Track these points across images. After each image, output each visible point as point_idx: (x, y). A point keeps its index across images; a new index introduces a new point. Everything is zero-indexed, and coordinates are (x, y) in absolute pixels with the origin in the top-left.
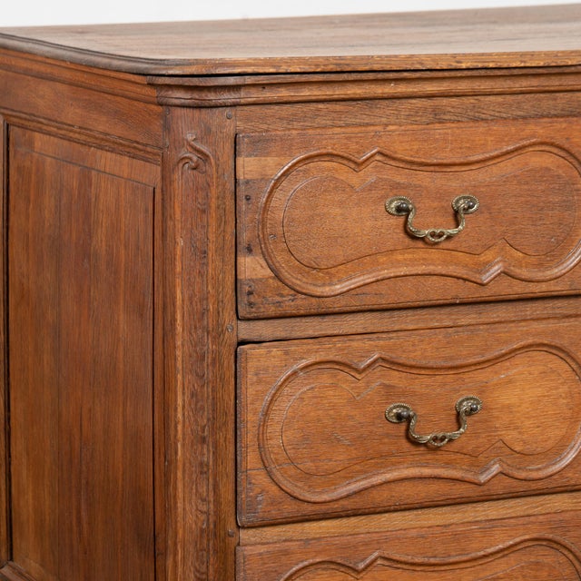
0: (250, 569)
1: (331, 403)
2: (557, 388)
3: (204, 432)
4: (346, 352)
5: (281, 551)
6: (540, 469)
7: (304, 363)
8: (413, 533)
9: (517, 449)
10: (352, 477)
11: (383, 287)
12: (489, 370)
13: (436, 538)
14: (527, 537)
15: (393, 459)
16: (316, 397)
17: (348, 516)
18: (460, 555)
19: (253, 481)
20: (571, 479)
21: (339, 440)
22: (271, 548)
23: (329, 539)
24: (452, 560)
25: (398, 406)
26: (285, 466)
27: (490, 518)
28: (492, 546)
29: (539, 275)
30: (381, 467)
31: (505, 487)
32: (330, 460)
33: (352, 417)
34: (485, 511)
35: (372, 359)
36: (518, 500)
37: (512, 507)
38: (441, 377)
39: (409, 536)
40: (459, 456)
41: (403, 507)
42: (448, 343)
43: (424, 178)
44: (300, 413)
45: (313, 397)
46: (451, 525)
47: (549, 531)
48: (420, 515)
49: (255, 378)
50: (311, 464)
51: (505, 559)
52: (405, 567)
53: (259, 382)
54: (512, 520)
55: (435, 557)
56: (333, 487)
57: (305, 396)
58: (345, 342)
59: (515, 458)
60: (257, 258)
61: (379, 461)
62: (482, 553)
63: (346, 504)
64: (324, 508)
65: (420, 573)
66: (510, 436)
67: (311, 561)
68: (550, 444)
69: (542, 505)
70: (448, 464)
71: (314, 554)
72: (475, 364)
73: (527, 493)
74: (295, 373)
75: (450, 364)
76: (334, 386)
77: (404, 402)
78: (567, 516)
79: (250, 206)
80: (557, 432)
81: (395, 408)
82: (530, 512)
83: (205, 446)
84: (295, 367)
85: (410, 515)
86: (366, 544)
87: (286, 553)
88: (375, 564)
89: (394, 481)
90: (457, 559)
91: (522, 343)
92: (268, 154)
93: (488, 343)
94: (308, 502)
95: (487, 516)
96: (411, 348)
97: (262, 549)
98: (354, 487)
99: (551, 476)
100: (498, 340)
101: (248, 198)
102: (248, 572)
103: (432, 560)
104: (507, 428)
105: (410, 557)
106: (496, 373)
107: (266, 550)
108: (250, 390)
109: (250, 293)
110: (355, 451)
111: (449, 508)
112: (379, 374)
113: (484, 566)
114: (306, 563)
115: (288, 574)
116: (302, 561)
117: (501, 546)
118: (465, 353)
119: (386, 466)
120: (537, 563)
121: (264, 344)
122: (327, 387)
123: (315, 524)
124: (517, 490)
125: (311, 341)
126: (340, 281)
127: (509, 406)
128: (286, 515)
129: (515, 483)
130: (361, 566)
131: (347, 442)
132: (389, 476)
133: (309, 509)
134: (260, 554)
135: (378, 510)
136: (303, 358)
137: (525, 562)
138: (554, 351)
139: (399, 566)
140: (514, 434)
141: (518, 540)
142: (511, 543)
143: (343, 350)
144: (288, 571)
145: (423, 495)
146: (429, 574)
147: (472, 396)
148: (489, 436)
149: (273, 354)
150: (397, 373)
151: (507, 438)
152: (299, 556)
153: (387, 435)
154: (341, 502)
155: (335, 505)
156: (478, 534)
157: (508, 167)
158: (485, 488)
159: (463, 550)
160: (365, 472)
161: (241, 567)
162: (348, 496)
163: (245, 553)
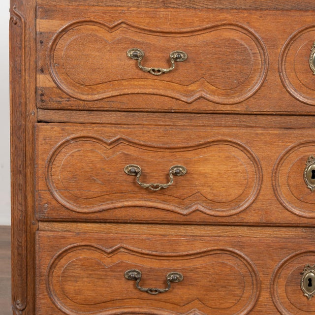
0: (42, 244)
1: (90, 160)
2: (237, 167)
3: (20, 167)
4: (100, 133)
5: (61, 236)
6: (224, 211)
7: (73, 136)
8: (144, 237)
9: (210, 198)
10: (104, 202)
11: (124, 99)
12: (193, 152)
13: (157, 241)
14: (216, 248)
15: (130, 195)
16: (82, 156)
17: (101, 222)
18: (172, 252)
19: (42, 196)
20: (245, 219)
21: (95, 181)
22: (55, 234)
23: (91, 234)
24: (166, 254)
25: (132, 166)
26: (62, 191)
27: (195, 234)
28: (193, 250)
29: (226, 101)
30: (122, 198)
31: (200, 219)
32: (90, 191)
33: (104, 169)
34: (192, 230)
35: (116, 138)
36: (214, 227)
37: (210, 230)
38: (162, 153)
39: (140, 238)
40: (172, 198)
41: (135, 221)
42: (165, 134)
43: (152, 39)
44: (71, 163)
45: (80, 156)
46: (169, 235)
47: (231, 246)
48: (150, 227)
49: (43, 141)
50: (78, 192)
51: (203, 258)
52: (137, 254)
53: (46, 143)
54: (208, 238)
55: (156, 251)
56: (92, 206)
57: (74, 154)
58: (100, 127)
59: (208, 203)
60: (46, 76)
61: (121, 195)
62: (186, 253)
63: (99, 215)
64: (85, 216)
65: (148, 259)
66: (206, 190)
67: (79, 244)
68: (232, 198)
69: (229, 231)
70: (164, 201)
71: (81, 240)
72: (183, 148)
73: (216, 224)
74: (68, 141)
75: (167, 146)
76: (92, 151)
77: (137, 164)
78: (244, 239)
79: (43, 47)
80: (236, 192)
81: (130, 166)
82: (222, 234)
83: (21, 175)
84: (68, 138)
85: (145, 227)
86: (114, 239)
87: (64, 238)
88: (119, 251)
89: (129, 207)
90: (170, 254)
91: (214, 139)
92: (53, 19)
93: (192, 137)
94: (75, 212)
95: (194, 233)
96: (141, 135)
97: (50, 234)
98: (104, 207)
99: (231, 216)
100: (198, 136)
101: (41, 42)
102: (41, 245)
103: (154, 253)
104: (204, 185)
105: (140, 250)
106: (197, 154)
107: (52, 235)
108: (40, 148)
109: (42, 95)
110: (105, 188)
111: (168, 226)
112: (121, 147)
113: (189, 260)
114: (75, 245)
115: (65, 249)
116: (73, 244)
117: (198, 251)
118: (176, 141)
119: (126, 199)
120: (223, 263)
121: (50, 124)
122: (88, 151)
123: (84, 225)
124: (209, 221)
125: (79, 125)
126: (98, 93)
127: (204, 174)
128: (62, 217)
129: (207, 217)
130: (109, 250)
131: (100, 182)
132: (126, 204)
133: (75, 216)
134: (49, 236)
135: (119, 221)
136: (73, 134)
137: (215, 261)
138: (236, 146)
139: (134, 253)
140: (208, 190)
141: (209, 249)
142: (205, 250)
143: (98, 131)
144: (64, 247)
145: (147, 216)
146: (154, 260)
147: (180, 165)
148: (191, 189)
149: (55, 129)
150: (133, 148)
151: (203, 192)
152: (71, 240)
153: (126, 181)
154: (96, 214)
155: (92, 216)
156: (185, 243)
157: (208, 36)
158: (187, 217)
159: (175, 250)
160: (112, 200)
161: (37, 242)
162: (99, 212)
163: (40, 234)
